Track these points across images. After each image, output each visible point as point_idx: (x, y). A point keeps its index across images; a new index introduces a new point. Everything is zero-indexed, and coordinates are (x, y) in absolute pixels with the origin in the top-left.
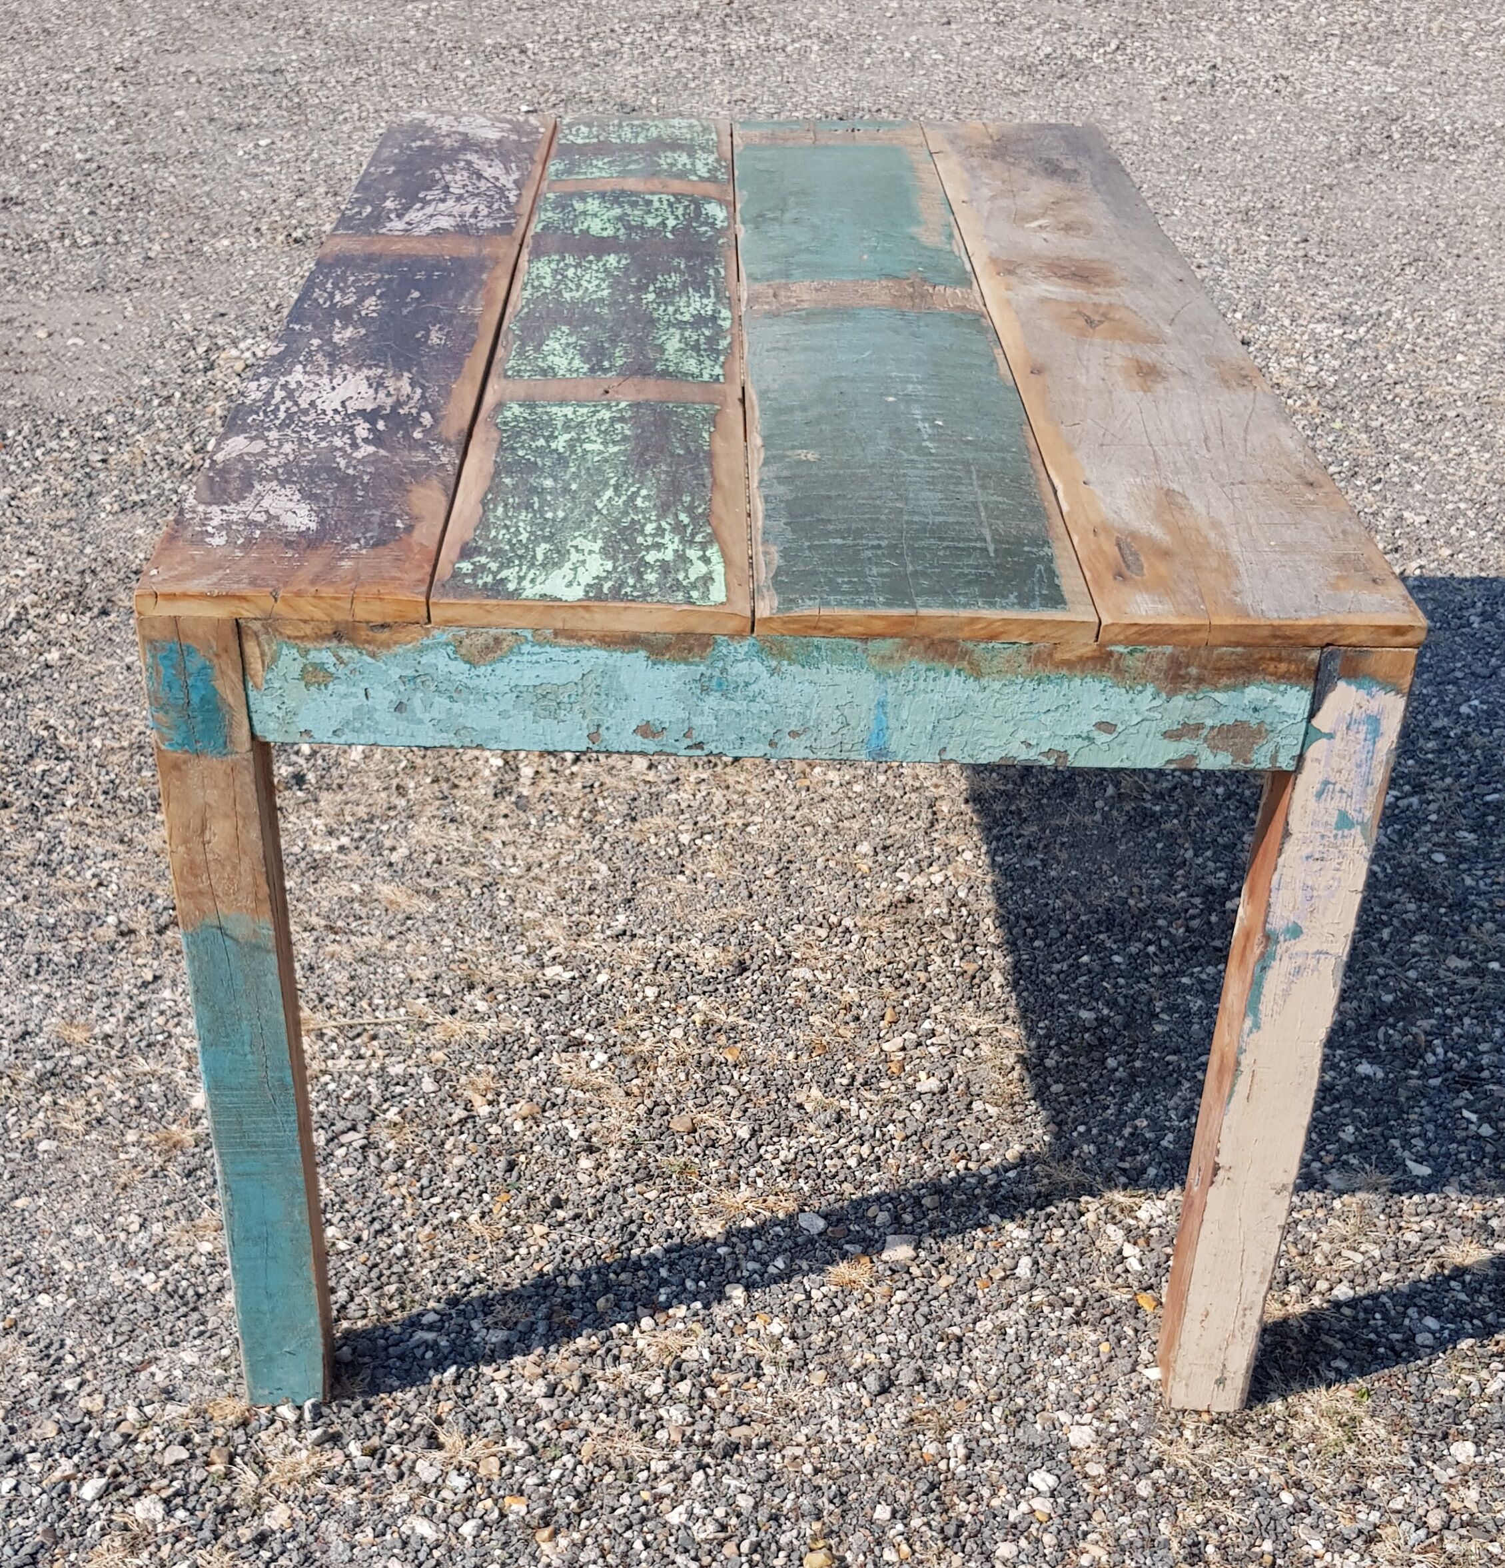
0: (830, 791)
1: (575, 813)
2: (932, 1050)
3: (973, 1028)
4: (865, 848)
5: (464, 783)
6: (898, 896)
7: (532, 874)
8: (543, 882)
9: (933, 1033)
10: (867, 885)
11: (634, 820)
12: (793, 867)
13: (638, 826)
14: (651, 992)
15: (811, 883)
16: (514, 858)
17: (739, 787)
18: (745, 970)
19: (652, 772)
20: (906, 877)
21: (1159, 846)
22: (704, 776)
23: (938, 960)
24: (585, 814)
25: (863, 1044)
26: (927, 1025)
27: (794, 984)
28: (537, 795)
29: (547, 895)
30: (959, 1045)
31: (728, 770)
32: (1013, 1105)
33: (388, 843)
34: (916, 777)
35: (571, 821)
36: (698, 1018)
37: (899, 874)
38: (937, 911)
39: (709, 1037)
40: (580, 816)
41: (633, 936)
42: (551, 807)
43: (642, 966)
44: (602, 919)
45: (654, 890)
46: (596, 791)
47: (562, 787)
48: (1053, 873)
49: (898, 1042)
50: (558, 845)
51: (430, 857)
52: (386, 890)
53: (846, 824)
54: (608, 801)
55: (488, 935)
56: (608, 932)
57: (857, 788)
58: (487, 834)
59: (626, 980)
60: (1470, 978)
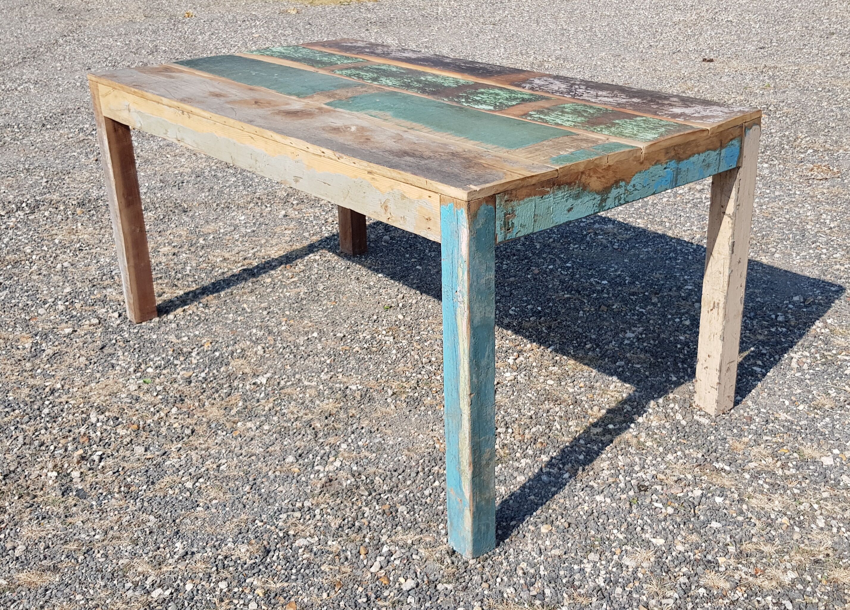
0: (253, 433)
1: (116, 490)
2: (397, 562)
3: (409, 542)
4: (290, 459)
5: (39, 493)
6: (324, 480)
7: (109, 536)
8: (119, 538)
9: (391, 552)
10: (303, 479)
11: (153, 483)
12: (258, 482)
13: (157, 487)
14: (223, 585)
15: (273, 488)
16: (94, 530)
17: (203, 446)
18: (269, 552)
19: (148, 453)
20: (320, 468)
21: (430, 413)
22: (179, 446)
23: (366, 509)
24: (122, 489)
25: (359, 572)
26: (385, 549)
27: (301, 551)
28: (88, 486)
29: (126, 546)
30: (409, 554)
31: (191, 438)
33: (9, 546)
34: (292, 413)
35: (116, 495)
36: (259, 592)
37: (316, 468)
38: (349, 482)
39: (273, 601)
40: (120, 492)
41: (193, 553)
42: (100, 491)
43: (209, 571)
44: (167, 550)
45: (188, 521)
46: (122, 473)
47: (100, 477)
48: (391, 442)
49: (376, 564)
50: (116, 513)
51: (42, 546)
52: (22, 576)
53: (271, 449)
54: (132, 477)
55: (103, 584)
56: (176, 557)
57: (266, 427)
58: (69, 520)
59: (204, 583)
60: (607, 436)
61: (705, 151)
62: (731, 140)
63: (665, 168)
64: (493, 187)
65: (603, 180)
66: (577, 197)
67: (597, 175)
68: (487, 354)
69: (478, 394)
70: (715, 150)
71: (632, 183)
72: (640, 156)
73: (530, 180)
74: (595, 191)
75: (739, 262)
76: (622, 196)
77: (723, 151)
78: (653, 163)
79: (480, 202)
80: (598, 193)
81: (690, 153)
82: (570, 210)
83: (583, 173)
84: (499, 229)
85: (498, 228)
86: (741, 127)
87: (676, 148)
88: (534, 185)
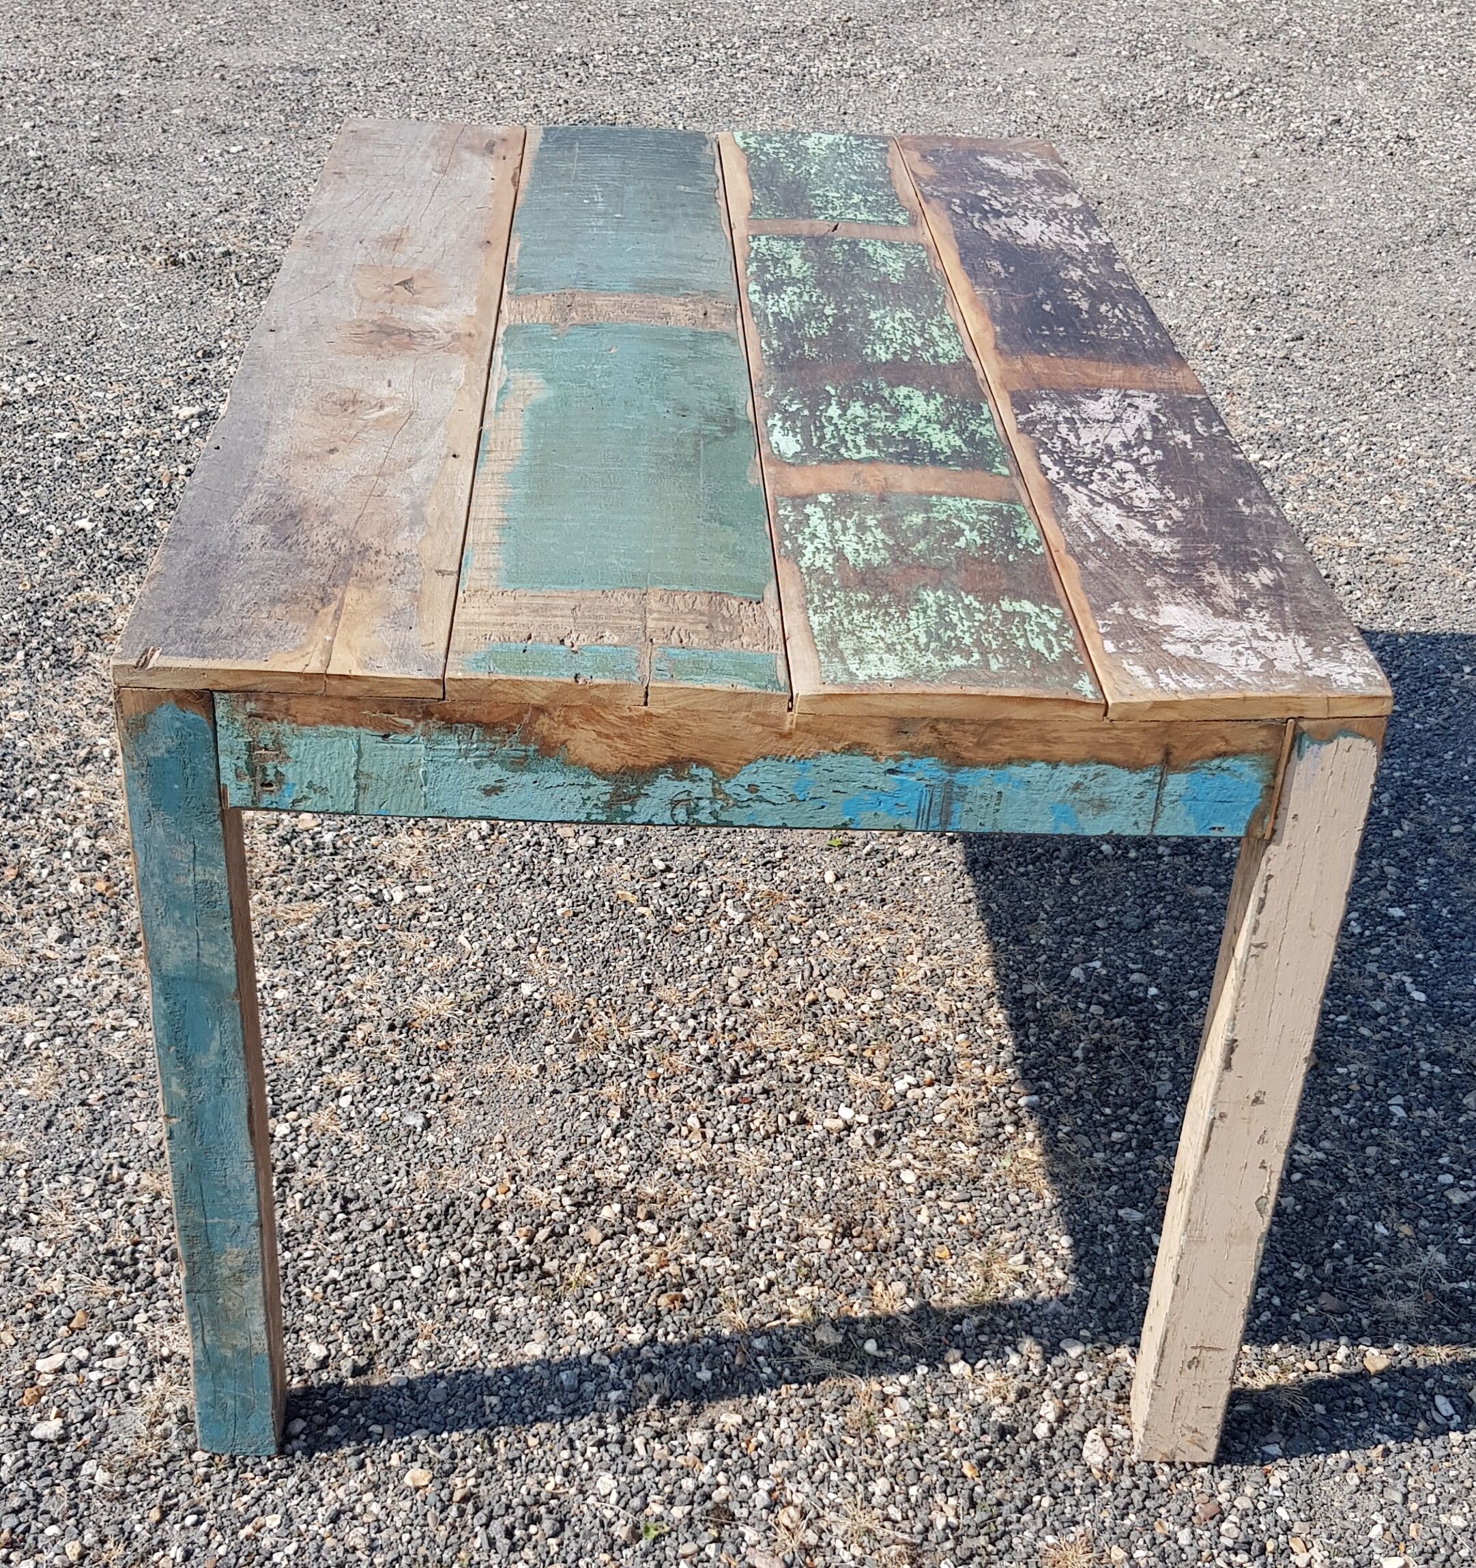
2: (94, 1376)
9: (112, 1352)
12: (129, 1092)
15: (134, 1117)
19: (61, 946)
25: (17, 1356)
26: (114, 1339)
30: (132, 1372)
32: (128, 1474)
48: (430, 1139)
49: (58, 1359)
60: (827, 1362)
61: (1084, 762)
62: (1223, 755)
63: (892, 771)
64: (203, 672)
65: (620, 744)
66: (520, 764)
67: (599, 728)
68: (215, 1046)
69: (194, 1123)
70: (1135, 767)
71: (744, 778)
72: (781, 718)
73: (334, 682)
74: (590, 766)
75: (1256, 1101)
76: (702, 803)
77: (1177, 783)
78: (838, 747)
79: (156, 698)
80: (602, 774)
81: (1009, 752)
82: (489, 791)
83: (540, 710)
84: (232, 776)
85: (227, 776)
86: (1278, 727)
87: (941, 726)
88: (351, 699)
